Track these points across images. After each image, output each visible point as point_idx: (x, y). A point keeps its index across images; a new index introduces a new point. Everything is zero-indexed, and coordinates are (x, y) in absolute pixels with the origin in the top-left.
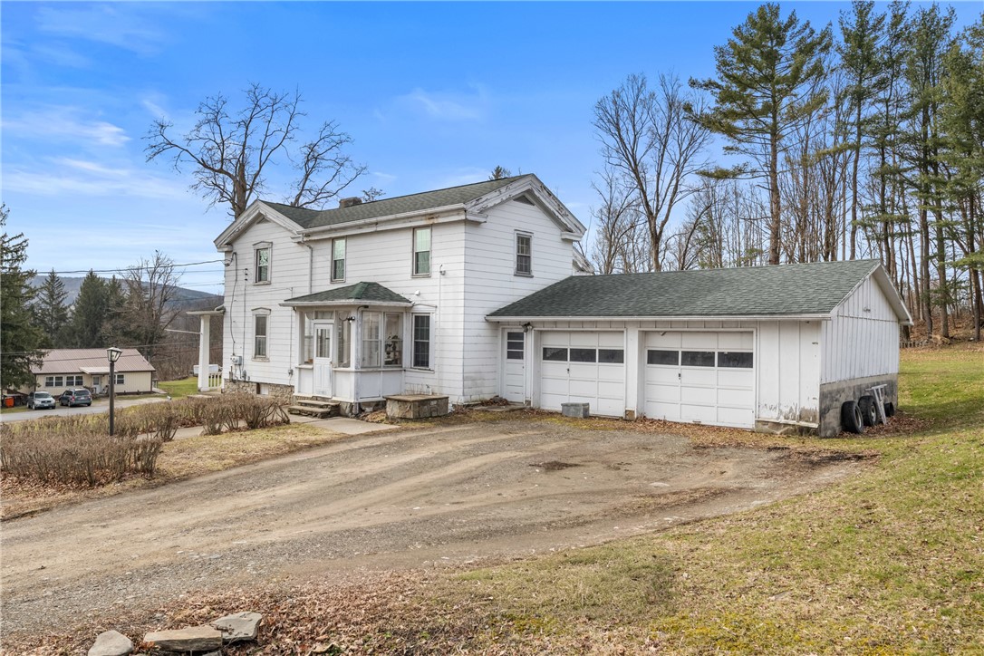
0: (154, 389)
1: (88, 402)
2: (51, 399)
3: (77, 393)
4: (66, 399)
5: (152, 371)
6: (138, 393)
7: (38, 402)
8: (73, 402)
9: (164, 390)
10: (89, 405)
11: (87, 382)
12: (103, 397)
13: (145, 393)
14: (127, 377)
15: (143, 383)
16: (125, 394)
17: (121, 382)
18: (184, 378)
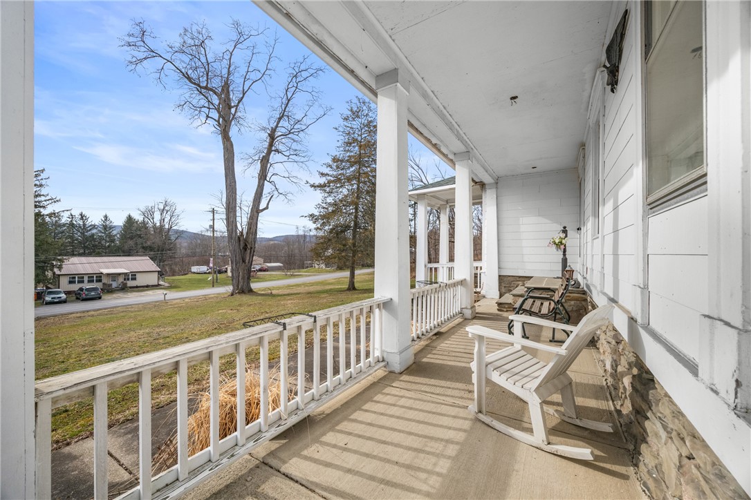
0: (161, 283)
1: (98, 296)
2: (64, 295)
3: (87, 290)
4: (79, 294)
5: (158, 271)
6: (147, 286)
7: (48, 298)
8: (84, 296)
9: (169, 283)
10: (100, 298)
11: (105, 280)
12: (118, 290)
13: (153, 286)
14: (138, 276)
15: (153, 279)
16: (137, 287)
17: (135, 279)
18: (186, 274)
